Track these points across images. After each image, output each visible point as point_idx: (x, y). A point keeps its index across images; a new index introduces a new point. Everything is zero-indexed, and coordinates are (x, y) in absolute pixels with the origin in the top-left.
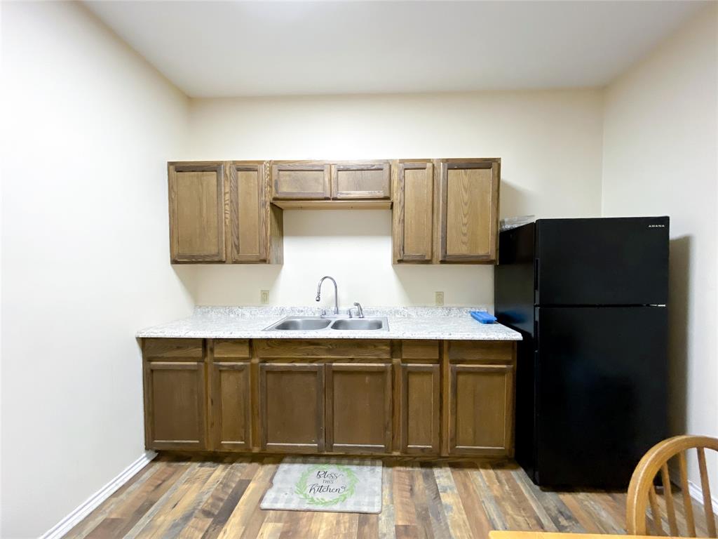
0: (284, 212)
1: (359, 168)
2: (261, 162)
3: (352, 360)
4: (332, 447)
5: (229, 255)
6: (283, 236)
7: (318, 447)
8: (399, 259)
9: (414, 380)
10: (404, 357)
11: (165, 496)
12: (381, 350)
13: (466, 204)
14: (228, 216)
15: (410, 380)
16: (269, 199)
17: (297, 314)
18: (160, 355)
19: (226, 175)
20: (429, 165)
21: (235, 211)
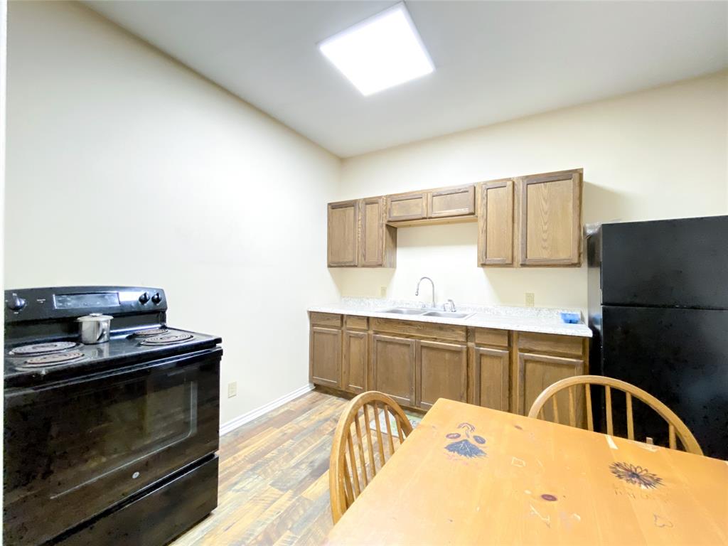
0: (398, 230)
1: (449, 192)
2: (380, 197)
3: (435, 339)
4: (420, 403)
5: (360, 261)
6: (396, 246)
7: (410, 402)
8: (484, 262)
9: (485, 361)
10: (477, 341)
11: (316, 408)
12: (458, 334)
13: (546, 213)
14: (360, 235)
15: (482, 361)
16: (385, 222)
17: (404, 306)
18: (319, 323)
19: (359, 208)
20: (510, 183)
21: (364, 232)
